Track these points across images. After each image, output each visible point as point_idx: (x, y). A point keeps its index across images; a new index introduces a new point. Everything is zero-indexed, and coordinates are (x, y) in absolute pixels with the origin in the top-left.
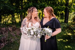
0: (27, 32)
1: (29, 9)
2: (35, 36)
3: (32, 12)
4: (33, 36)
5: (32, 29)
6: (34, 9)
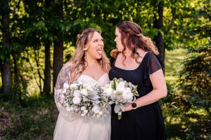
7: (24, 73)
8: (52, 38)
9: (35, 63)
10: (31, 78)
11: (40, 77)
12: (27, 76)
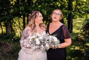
0: (31, 42)
1: (30, 14)
2: (42, 46)
3: (35, 18)
4: (40, 46)
5: (37, 37)
6: (37, 14)
7: (14, 27)
8: (26, 14)
9: (18, 23)
10: (16, 29)
11: (20, 29)
12: (15, 29)
